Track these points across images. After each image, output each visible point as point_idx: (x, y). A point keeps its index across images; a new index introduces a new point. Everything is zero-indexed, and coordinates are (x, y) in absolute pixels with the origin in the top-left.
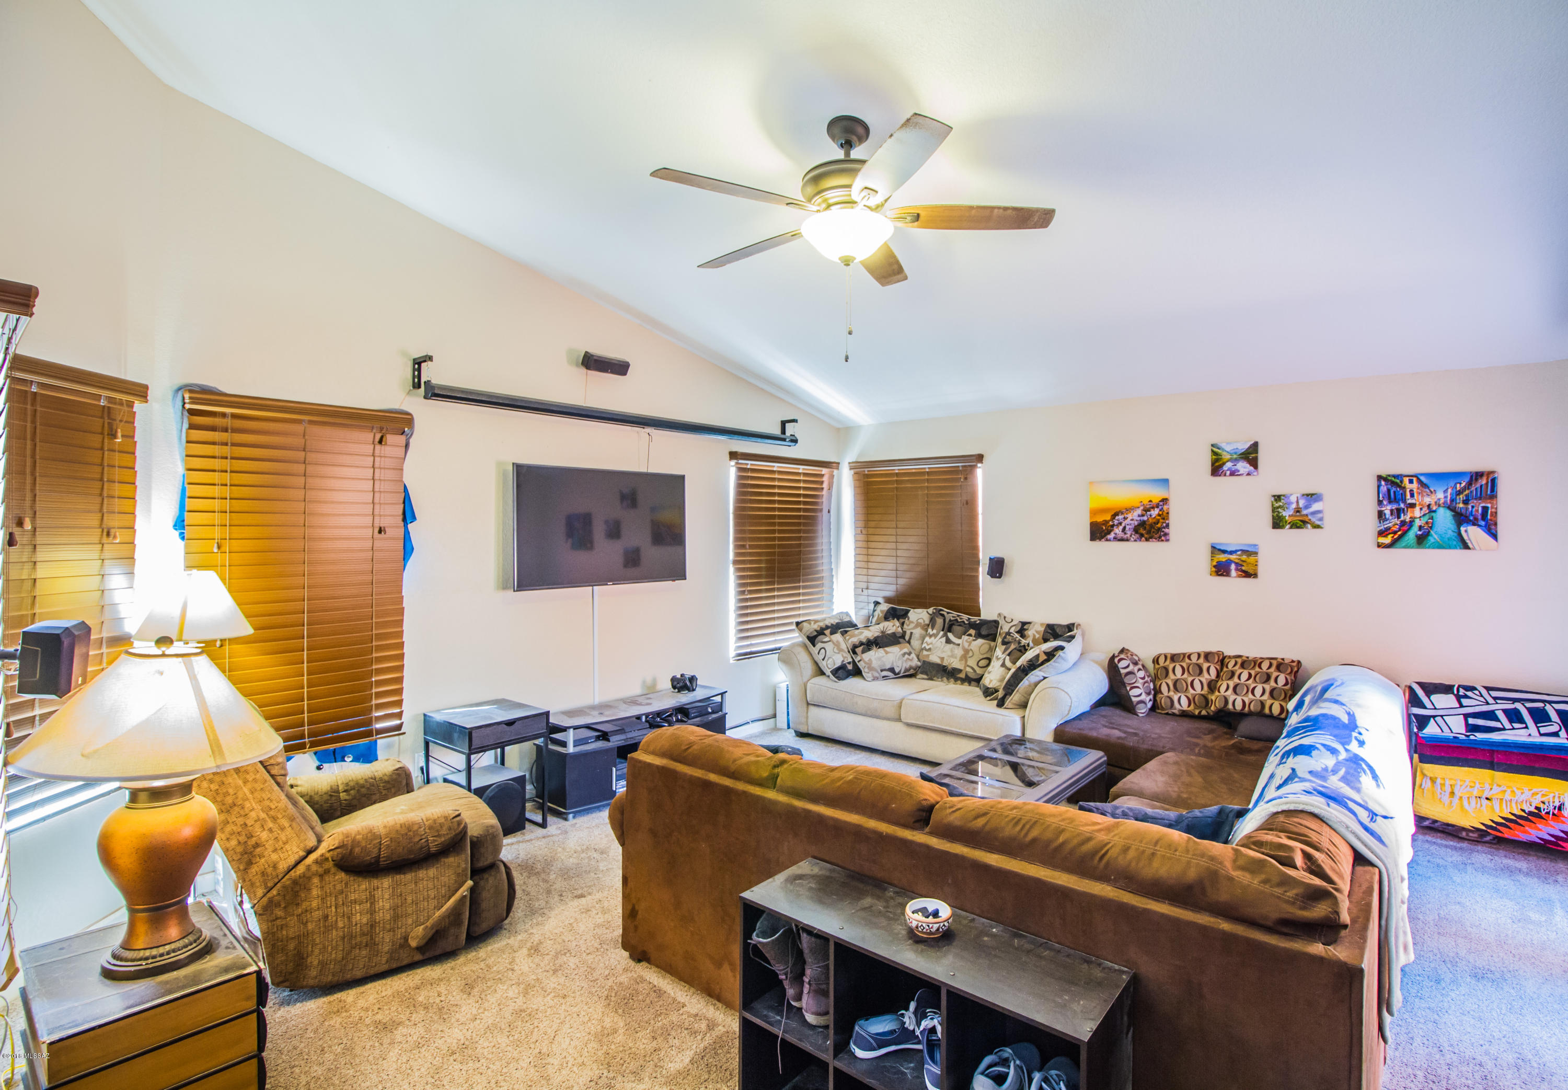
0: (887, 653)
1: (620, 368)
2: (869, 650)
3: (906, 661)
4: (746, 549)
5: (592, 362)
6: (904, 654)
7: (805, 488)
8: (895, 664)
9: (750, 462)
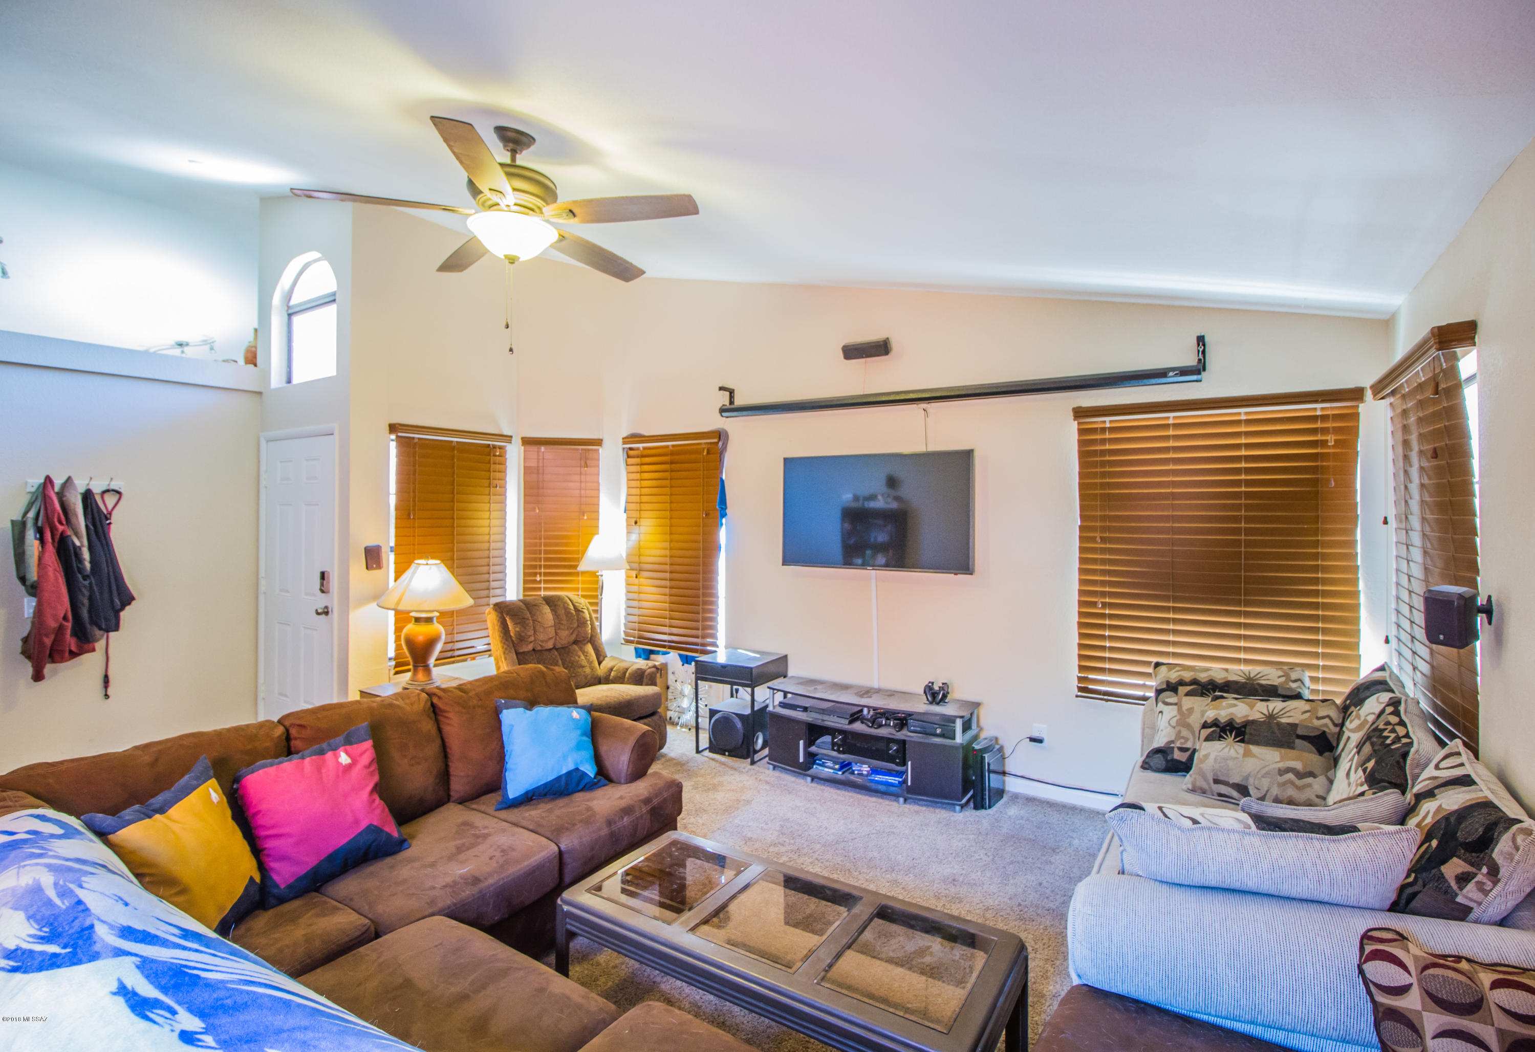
0: (1247, 754)
1: (882, 348)
2: (1220, 738)
3: (1283, 784)
4: (1096, 542)
5: (852, 352)
6: (1288, 770)
7: (1248, 446)
8: (1251, 780)
9: (1107, 419)
